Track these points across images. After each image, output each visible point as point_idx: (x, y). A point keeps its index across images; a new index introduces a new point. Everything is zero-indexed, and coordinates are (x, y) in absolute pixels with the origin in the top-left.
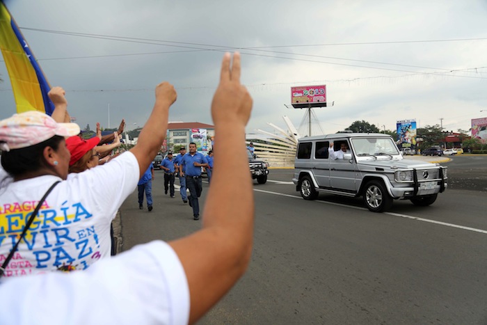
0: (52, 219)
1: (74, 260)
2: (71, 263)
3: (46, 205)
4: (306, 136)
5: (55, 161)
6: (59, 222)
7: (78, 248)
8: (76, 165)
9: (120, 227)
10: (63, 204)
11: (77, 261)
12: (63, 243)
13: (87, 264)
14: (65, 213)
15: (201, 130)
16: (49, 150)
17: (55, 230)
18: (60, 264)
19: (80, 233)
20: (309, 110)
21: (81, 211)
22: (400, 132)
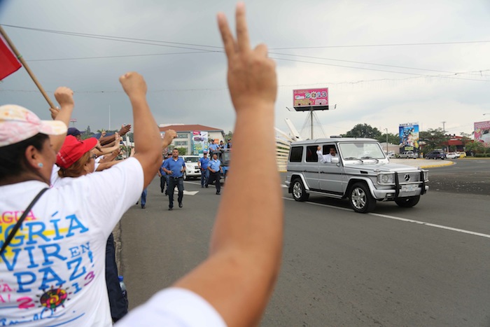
0: (40, 233)
1: (64, 282)
2: (61, 286)
3: (32, 216)
4: (308, 139)
5: (39, 162)
6: (49, 236)
7: (69, 268)
8: (72, 168)
9: (119, 231)
10: (53, 215)
11: (68, 284)
12: (52, 263)
13: (80, 287)
14: (56, 226)
15: (202, 133)
16: (32, 150)
17: (43, 247)
18: (48, 287)
19: (73, 250)
20: (312, 113)
21: (75, 224)
22: (403, 135)
